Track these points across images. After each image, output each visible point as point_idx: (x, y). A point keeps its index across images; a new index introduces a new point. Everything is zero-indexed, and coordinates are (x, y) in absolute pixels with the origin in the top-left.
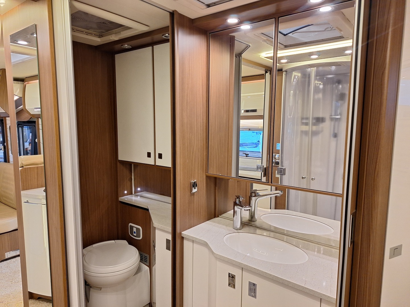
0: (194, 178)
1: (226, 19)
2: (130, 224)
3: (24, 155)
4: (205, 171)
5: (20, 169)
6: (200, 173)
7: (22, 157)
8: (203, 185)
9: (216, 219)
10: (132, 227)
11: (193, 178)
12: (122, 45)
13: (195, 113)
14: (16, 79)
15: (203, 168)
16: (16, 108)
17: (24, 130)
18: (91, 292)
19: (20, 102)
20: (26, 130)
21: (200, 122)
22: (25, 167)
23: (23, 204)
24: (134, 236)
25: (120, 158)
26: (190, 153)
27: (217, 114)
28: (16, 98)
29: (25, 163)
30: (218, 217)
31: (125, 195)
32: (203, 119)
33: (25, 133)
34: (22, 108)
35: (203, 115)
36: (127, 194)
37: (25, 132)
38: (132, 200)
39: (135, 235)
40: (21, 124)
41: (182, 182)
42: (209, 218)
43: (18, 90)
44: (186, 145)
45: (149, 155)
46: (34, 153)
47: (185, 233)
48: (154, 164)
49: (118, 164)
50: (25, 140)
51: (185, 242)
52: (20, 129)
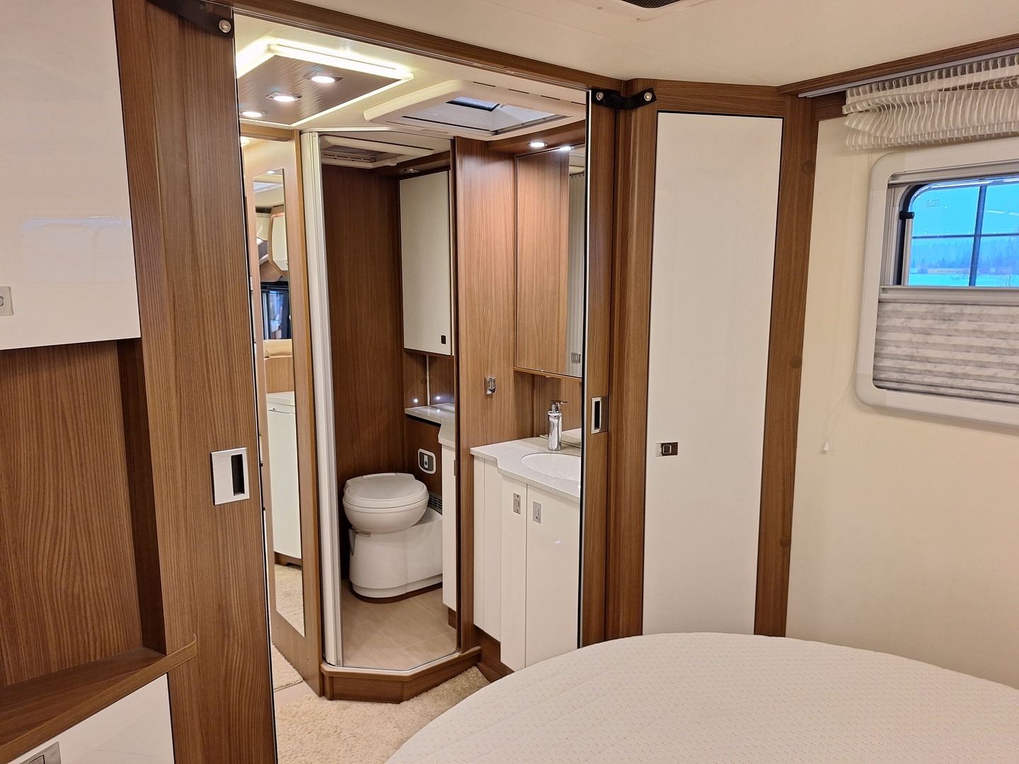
0: (491, 373)
1: (530, 143)
2: (421, 450)
3: (270, 338)
4: (512, 364)
5: (265, 359)
6: (502, 365)
7: (267, 341)
8: (509, 384)
9: (535, 439)
10: (422, 455)
11: (489, 373)
12: (406, 170)
13: (493, 276)
14: (260, 210)
15: (509, 359)
16: (260, 258)
17: (271, 298)
18: (356, 540)
19: (264, 248)
20: (275, 298)
21: (503, 291)
22: (270, 357)
23: (269, 413)
24: (425, 469)
25: (407, 345)
26: (484, 335)
27: (534, 276)
28: (259, 241)
29: (271, 351)
30: (539, 436)
31: (413, 405)
32: (508, 285)
33: (271, 304)
34: (267, 258)
35: (507, 279)
36: (419, 405)
37: (273, 302)
38: (427, 413)
39: (426, 466)
40: (266, 287)
41: (470, 375)
42: (521, 436)
43: (261, 228)
44: (478, 323)
45: (443, 340)
46: (286, 336)
47: (475, 450)
48: (450, 354)
49: (404, 355)
50: (272, 317)
51: (476, 462)
52: (265, 295)
